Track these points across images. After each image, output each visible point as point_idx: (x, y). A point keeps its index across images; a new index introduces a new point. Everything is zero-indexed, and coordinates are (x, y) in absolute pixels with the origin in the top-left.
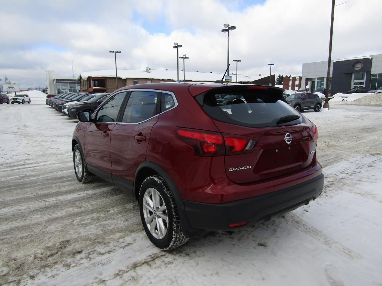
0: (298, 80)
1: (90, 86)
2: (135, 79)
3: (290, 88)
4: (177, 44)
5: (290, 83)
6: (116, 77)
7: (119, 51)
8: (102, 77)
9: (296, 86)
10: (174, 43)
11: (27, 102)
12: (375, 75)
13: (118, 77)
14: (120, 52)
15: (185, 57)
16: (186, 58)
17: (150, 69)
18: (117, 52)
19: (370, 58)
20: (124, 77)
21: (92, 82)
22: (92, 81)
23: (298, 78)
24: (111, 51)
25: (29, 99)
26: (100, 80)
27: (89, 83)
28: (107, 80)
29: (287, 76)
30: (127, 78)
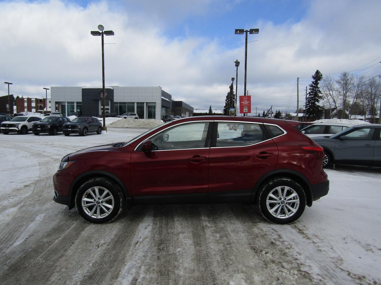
0: (35, 101)
3: (26, 110)
5: (26, 104)
9: (33, 108)
12: (117, 103)
19: (112, 88)
23: (35, 100)
29: (18, 97)
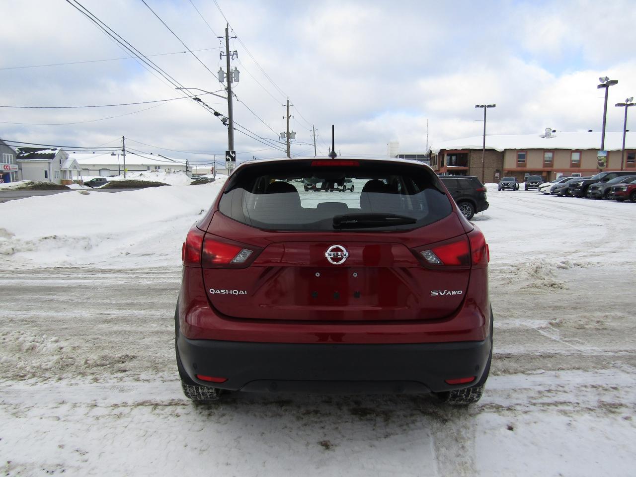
1: (442, 165)
2: (522, 150)
4: (607, 78)
6: (482, 148)
7: (492, 104)
8: (462, 149)
10: (601, 79)
11: (349, 189)
13: (486, 148)
14: (494, 106)
15: (629, 103)
16: (632, 105)
17: (554, 131)
18: (489, 106)
20: (500, 148)
21: (446, 158)
22: (446, 155)
24: (478, 106)
25: (353, 186)
26: (460, 154)
27: (441, 160)
28: (472, 154)
30: (505, 150)
